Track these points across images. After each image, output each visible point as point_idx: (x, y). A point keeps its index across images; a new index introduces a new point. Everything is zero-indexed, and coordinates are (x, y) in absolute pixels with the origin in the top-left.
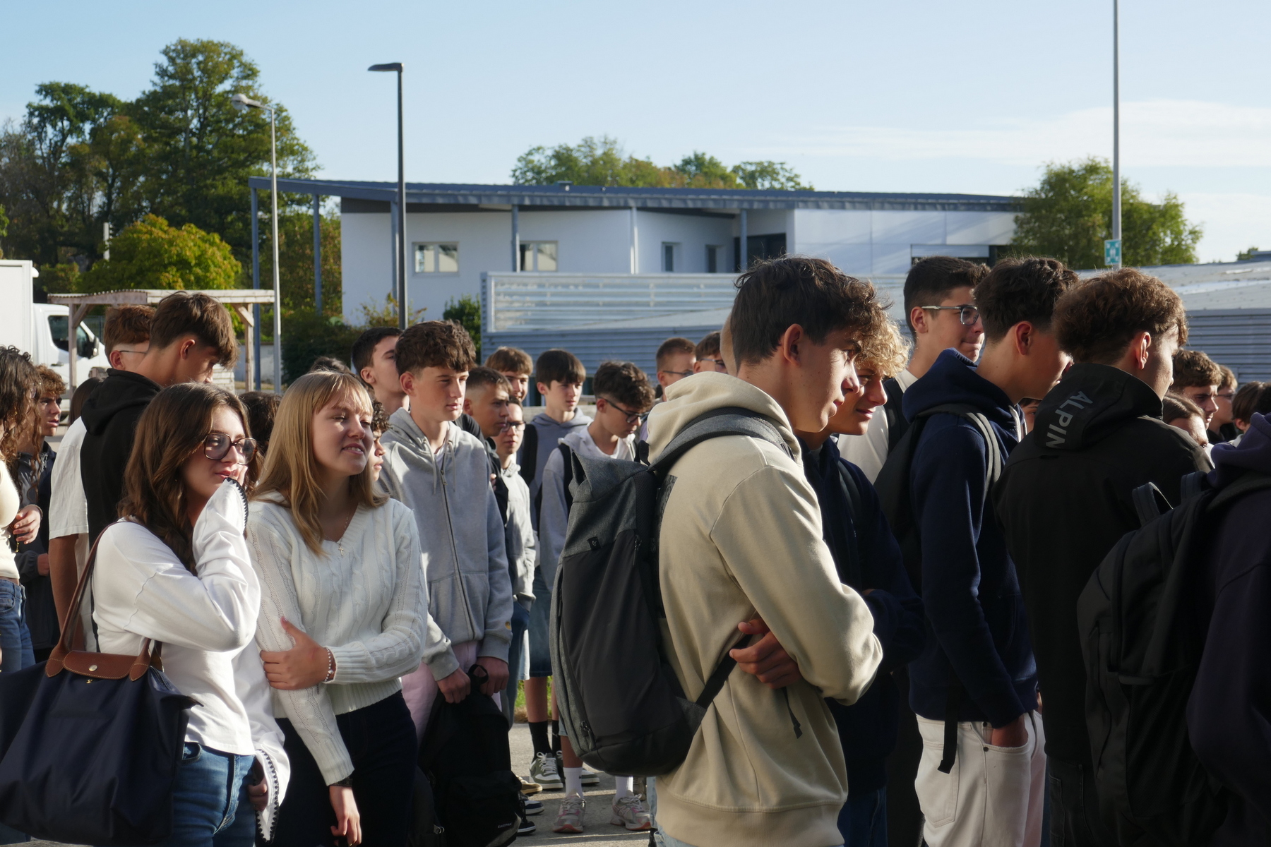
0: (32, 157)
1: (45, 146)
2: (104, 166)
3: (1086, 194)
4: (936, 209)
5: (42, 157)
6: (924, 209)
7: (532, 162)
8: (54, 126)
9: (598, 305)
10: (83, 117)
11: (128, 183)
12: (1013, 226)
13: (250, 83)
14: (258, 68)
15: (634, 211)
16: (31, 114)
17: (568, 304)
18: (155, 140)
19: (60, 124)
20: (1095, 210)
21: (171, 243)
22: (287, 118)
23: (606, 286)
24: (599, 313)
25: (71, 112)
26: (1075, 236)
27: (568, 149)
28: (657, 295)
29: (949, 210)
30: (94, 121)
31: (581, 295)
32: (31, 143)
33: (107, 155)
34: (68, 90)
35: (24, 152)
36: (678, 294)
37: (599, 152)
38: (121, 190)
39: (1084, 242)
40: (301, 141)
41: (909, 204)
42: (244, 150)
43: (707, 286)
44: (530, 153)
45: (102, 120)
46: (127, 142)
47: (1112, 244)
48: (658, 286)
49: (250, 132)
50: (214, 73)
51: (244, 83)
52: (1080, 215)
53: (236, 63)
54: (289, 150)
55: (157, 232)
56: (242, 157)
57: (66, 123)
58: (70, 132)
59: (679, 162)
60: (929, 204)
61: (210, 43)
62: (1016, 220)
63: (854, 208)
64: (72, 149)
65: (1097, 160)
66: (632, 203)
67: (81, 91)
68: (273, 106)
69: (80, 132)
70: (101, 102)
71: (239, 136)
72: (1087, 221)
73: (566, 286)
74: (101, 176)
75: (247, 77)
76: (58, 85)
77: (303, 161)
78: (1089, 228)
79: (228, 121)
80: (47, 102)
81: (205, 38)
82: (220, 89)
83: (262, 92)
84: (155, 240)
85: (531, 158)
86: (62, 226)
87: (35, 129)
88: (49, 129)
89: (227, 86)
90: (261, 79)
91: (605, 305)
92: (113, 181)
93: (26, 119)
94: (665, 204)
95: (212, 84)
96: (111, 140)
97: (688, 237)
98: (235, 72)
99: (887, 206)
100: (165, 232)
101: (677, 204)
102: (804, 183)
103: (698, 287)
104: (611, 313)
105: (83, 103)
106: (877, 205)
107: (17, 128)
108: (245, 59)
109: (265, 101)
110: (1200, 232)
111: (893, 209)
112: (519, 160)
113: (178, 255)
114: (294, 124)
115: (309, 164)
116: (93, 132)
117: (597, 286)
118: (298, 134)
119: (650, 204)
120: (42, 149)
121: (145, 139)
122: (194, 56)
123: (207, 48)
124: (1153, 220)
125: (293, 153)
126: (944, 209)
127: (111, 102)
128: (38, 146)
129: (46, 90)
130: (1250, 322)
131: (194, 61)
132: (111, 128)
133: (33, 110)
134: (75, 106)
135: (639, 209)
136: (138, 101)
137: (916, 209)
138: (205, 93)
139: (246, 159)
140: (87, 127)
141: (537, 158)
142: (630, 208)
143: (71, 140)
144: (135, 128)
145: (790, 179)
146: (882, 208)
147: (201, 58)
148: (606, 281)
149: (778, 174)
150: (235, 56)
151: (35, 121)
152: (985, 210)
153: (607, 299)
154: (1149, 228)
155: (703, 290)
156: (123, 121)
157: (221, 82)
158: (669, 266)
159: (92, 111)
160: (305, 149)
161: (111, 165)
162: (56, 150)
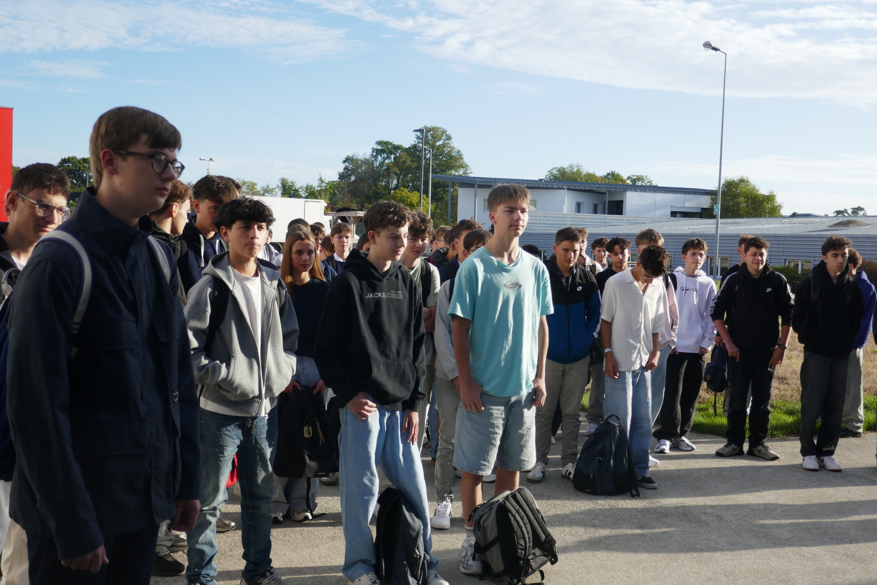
0: (373, 167)
1: (378, 163)
2: (397, 170)
3: (739, 190)
4: (681, 194)
5: (376, 167)
6: (677, 193)
7: (553, 173)
8: (381, 156)
9: (548, 224)
10: (391, 153)
11: (405, 176)
12: (711, 201)
13: (449, 142)
14: (452, 137)
15: (566, 190)
16: (373, 151)
17: (536, 223)
18: (414, 161)
19: (383, 155)
20: (741, 196)
21: (408, 198)
22: (461, 154)
23: (551, 217)
24: (548, 227)
25: (387, 151)
26: (733, 206)
27: (564, 168)
28: (570, 221)
29: (686, 194)
30: (395, 154)
31: (541, 220)
32: (373, 162)
33: (398, 166)
34: (386, 143)
35: (370, 165)
36: (578, 221)
37: (575, 170)
38: (402, 179)
39: (736, 208)
40: (466, 163)
41: (671, 191)
42: (445, 166)
43: (589, 219)
44: (552, 170)
45: (398, 154)
46: (404, 162)
47: (717, 207)
48: (571, 218)
49: (448, 159)
50: (436, 138)
51: (446, 142)
52: (735, 198)
53: (444, 134)
54: (462, 166)
55: (403, 194)
56: (444, 168)
57: (385, 155)
58: (386, 158)
59: (605, 174)
60: (679, 191)
61: (435, 127)
62: (712, 199)
63: (650, 192)
64: (388, 165)
65: (744, 177)
66: (565, 187)
67: (391, 144)
68: (456, 150)
69: (390, 158)
70: (397, 148)
71: (444, 161)
72: (738, 200)
73: (536, 216)
74: (396, 174)
75: (448, 140)
76: (383, 141)
77: (466, 170)
78: (738, 203)
79: (440, 155)
80: (379, 147)
81: (434, 126)
82: (438, 144)
83: (453, 145)
84: (402, 196)
85: (552, 171)
86: (382, 191)
87: (374, 157)
88: (379, 157)
89: (440, 143)
90: (452, 140)
91: (550, 224)
92: (400, 176)
93: (371, 153)
94: (577, 188)
95: (435, 142)
96: (399, 161)
97: (587, 201)
98: (444, 138)
99: (662, 191)
100: (406, 194)
101: (582, 188)
102: (654, 184)
103: (586, 219)
104: (552, 227)
105: (392, 148)
106: (658, 191)
107: (368, 156)
108: (447, 133)
109: (453, 148)
110: (782, 206)
111: (665, 193)
112: (548, 172)
113: (410, 202)
114: (464, 157)
115: (468, 171)
116: (394, 158)
117: (548, 217)
118: (465, 160)
119: (572, 188)
120: (377, 164)
121: (411, 161)
122: (429, 132)
123: (434, 129)
124: (764, 201)
125: (463, 167)
126: (684, 194)
127: (401, 148)
128: (375, 163)
129: (379, 143)
130: (775, 239)
131: (429, 133)
132: (400, 157)
133: (374, 150)
134: (389, 149)
135: (567, 189)
136: (409, 147)
137: (673, 193)
138: (432, 145)
139: (446, 169)
140: (393, 156)
141: (554, 171)
142: (564, 189)
143: (387, 161)
144: (408, 157)
145: (649, 182)
146: (661, 192)
147: (432, 133)
148: (551, 215)
149: (644, 180)
150: (444, 132)
151: (375, 154)
152: (700, 195)
153: (551, 222)
154: (762, 204)
155: (588, 220)
156: (404, 155)
157: (438, 141)
158: (578, 210)
159: (394, 151)
160: (467, 166)
161: (399, 170)
162: (382, 164)
